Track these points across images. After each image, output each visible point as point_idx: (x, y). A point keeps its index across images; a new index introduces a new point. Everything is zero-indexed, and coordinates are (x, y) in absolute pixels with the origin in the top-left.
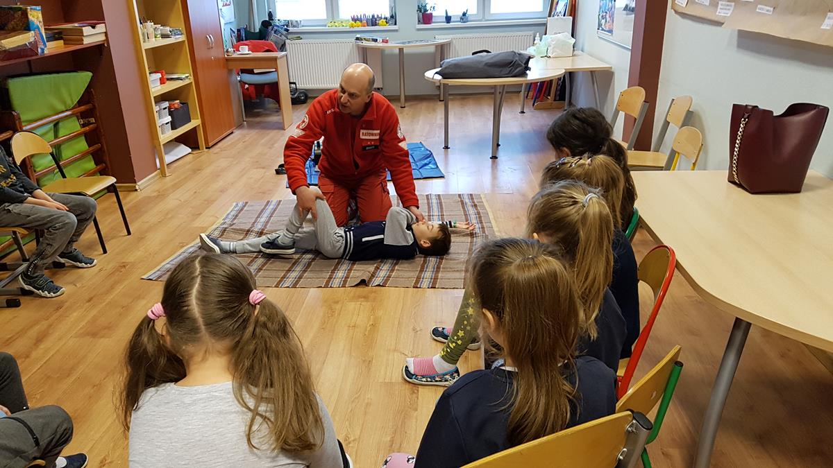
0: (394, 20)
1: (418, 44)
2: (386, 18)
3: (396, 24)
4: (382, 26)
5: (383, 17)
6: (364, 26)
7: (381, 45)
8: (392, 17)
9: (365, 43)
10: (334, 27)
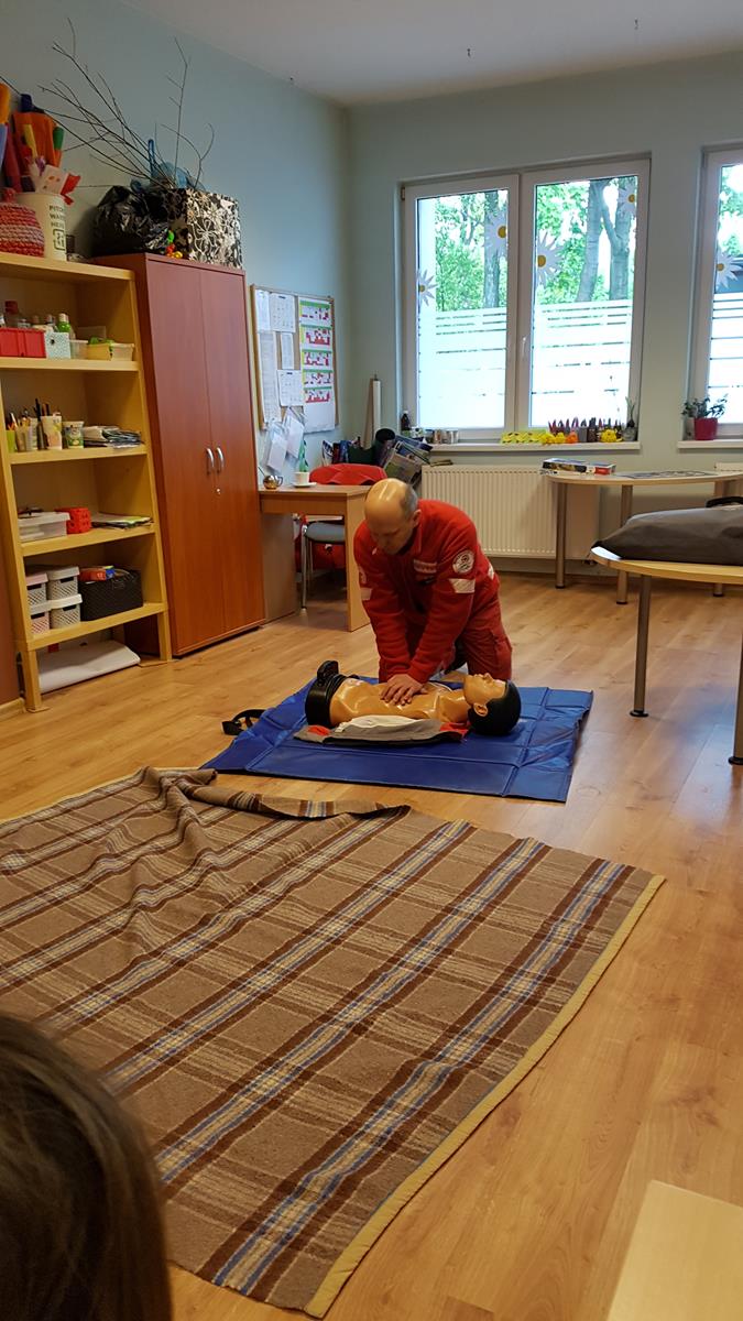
0: (633, 431)
1: (669, 478)
2: (618, 427)
3: (636, 439)
4: (609, 442)
5: (613, 424)
6: (571, 442)
7: (593, 478)
8: (631, 424)
9: (561, 475)
10: (513, 444)
